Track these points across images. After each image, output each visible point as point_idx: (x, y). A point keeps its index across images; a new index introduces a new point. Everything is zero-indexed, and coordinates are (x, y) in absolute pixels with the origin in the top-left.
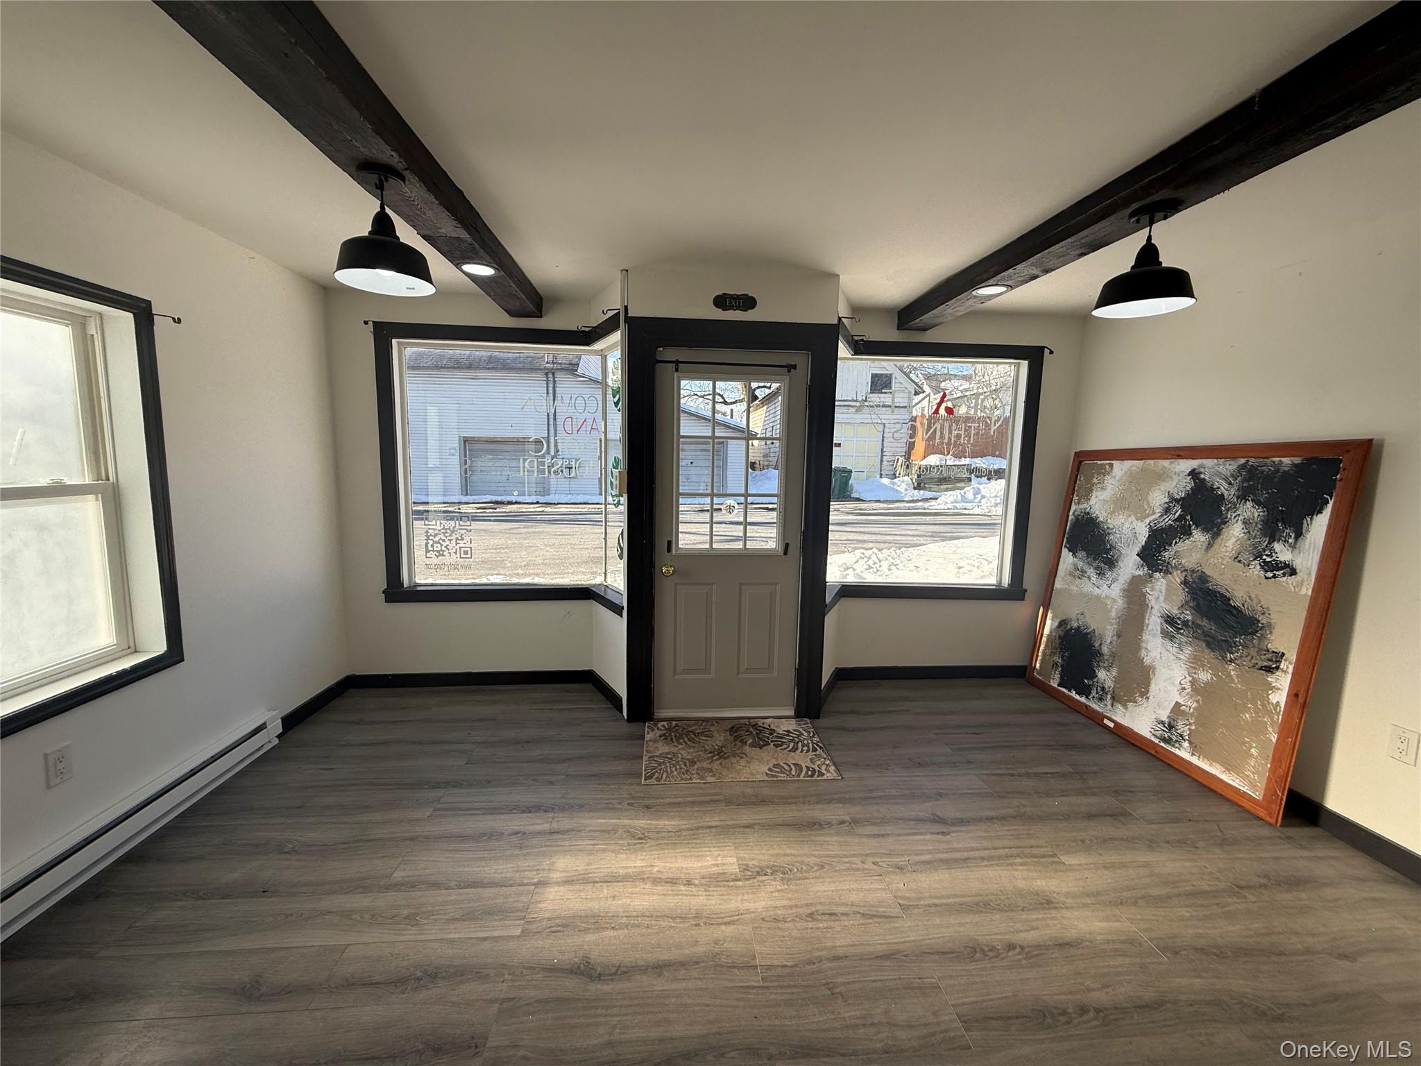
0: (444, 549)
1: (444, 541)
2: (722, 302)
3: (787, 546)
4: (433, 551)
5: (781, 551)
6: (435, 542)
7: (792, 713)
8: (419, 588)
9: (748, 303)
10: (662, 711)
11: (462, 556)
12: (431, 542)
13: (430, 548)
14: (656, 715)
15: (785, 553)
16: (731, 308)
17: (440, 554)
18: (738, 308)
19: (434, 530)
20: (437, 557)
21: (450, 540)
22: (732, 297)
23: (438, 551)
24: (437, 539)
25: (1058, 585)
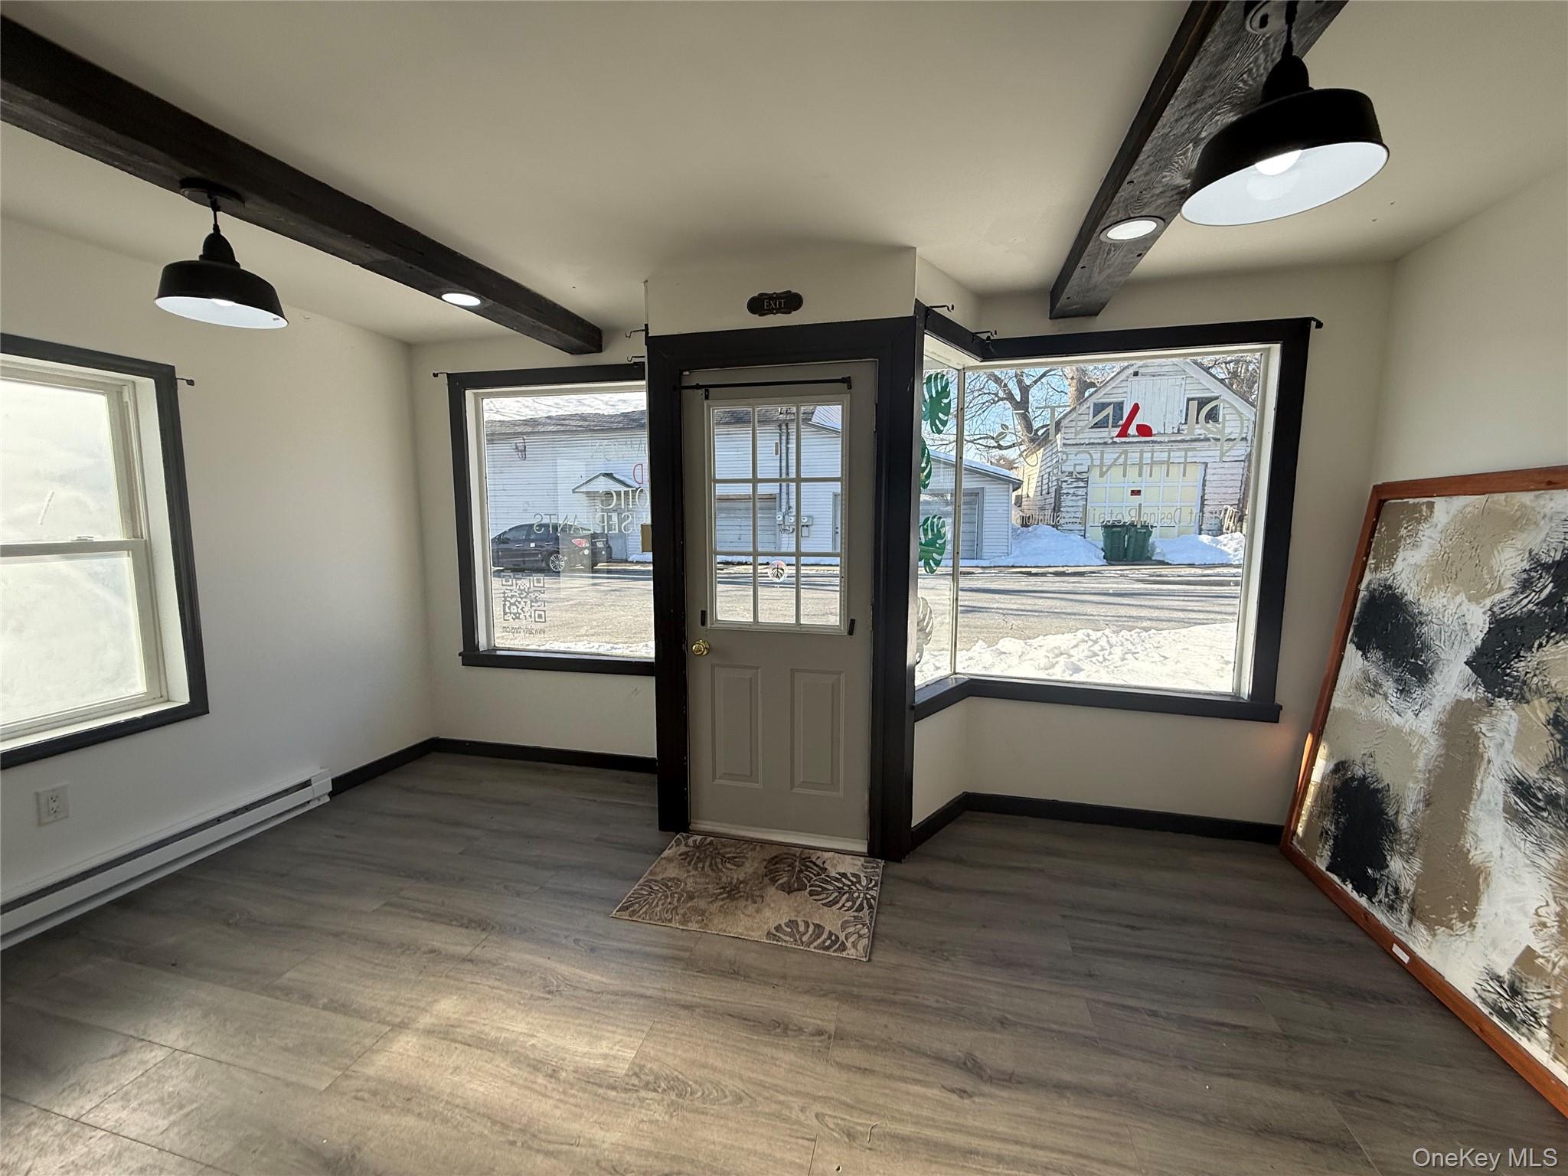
0: (520, 611)
1: (520, 603)
2: (758, 305)
3: (852, 623)
4: (510, 613)
5: (844, 631)
6: (511, 604)
7: (862, 847)
8: (499, 653)
9: (791, 302)
10: (699, 822)
11: (537, 620)
12: (508, 604)
13: (507, 610)
14: (692, 827)
15: (851, 632)
16: (771, 311)
17: (517, 617)
18: (779, 310)
19: (511, 590)
20: (514, 619)
21: (525, 602)
22: (771, 297)
23: (515, 614)
24: (513, 601)
25: (1338, 702)
